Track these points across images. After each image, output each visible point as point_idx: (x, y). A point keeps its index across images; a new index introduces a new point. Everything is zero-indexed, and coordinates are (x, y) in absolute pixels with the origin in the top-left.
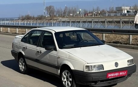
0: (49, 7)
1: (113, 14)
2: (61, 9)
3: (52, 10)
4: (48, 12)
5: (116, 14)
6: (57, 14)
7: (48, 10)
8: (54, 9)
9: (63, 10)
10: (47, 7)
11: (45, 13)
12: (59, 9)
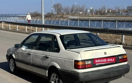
0: (57, 4)
1: (124, 13)
2: (69, 7)
3: (59, 8)
4: (56, 9)
5: (128, 13)
6: (64, 12)
7: (56, 8)
8: (62, 7)
9: (70, 8)
10: (55, 5)
11: (52, 10)
12: (66, 8)
